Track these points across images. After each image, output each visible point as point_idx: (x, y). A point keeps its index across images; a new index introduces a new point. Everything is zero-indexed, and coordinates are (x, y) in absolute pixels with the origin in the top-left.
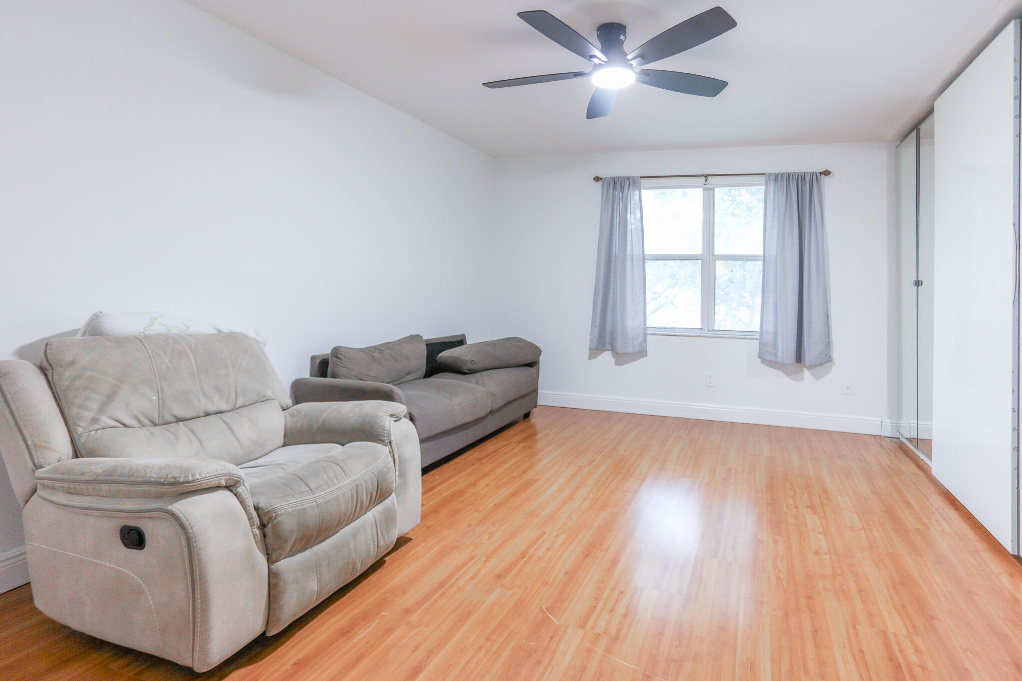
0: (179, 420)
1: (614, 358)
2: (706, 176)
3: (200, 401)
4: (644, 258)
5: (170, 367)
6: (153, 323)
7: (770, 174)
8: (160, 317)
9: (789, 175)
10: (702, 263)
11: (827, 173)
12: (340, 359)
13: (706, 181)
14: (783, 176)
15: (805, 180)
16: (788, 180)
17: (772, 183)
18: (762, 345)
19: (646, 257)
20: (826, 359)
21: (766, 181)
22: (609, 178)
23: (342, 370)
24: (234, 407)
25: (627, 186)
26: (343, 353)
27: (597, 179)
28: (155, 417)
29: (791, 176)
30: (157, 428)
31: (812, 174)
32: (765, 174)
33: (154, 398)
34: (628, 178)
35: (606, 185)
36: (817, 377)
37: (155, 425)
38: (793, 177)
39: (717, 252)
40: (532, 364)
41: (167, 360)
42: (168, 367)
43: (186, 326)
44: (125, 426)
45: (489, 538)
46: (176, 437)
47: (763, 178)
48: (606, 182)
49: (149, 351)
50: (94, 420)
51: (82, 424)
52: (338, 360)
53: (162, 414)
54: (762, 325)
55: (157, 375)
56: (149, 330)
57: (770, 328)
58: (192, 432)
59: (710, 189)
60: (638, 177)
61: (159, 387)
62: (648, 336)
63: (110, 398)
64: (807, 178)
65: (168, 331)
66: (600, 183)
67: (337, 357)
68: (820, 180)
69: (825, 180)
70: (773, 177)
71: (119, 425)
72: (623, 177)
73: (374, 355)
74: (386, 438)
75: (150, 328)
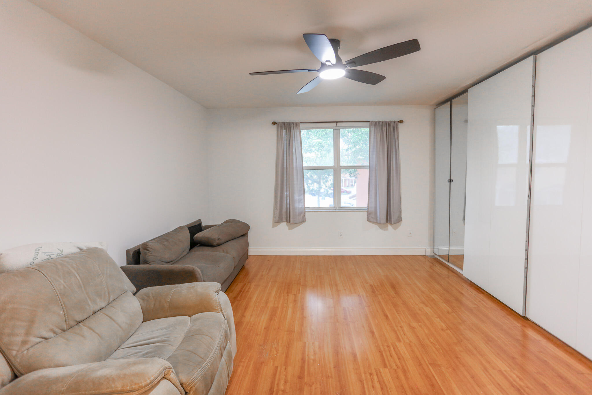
0: (78, 323)
1: (287, 226)
2: (337, 122)
3: (89, 305)
4: (303, 169)
5: (66, 286)
6: (38, 253)
7: (372, 122)
8: (41, 247)
9: (382, 122)
10: (334, 171)
11: (401, 122)
12: (149, 251)
13: (337, 125)
14: (379, 123)
15: (390, 125)
16: (382, 125)
17: (373, 126)
18: (369, 214)
19: (304, 169)
20: (399, 220)
21: (370, 126)
22: (281, 123)
23: (150, 258)
24: (109, 302)
25: (292, 128)
26: (149, 247)
27: (274, 123)
28: (64, 326)
29: (383, 123)
30: (67, 333)
31: (394, 122)
32: (369, 122)
33: (61, 312)
34: (293, 123)
35: (280, 127)
36: (395, 229)
37: (64, 331)
38: (384, 124)
39: (343, 164)
40: (245, 235)
41: (62, 282)
42: (64, 286)
43: (60, 250)
44: (46, 339)
45: (277, 353)
46: (83, 336)
47: (368, 124)
48: (280, 125)
49: (49, 278)
50: (24, 342)
51: (15, 348)
52: (148, 251)
53: (68, 322)
54: (368, 204)
55: (59, 294)
56: (36, 259)
57: (373, 205)
58: (90, 328)
59: (338, 129)
60: (299, 122)
61: (62, 303)
62: (306, 213)
63: (32, 322)
64: (392, 124)
65: (49, 257)
66: (276, 125)
67: (147, 250)
68: (398, 125)
69: (400, 126)
70: (374, 124)
71: (42, 340)
72: (290, 122)
73: (164, 243)
74: (219, 308)
75: (37, 257)
